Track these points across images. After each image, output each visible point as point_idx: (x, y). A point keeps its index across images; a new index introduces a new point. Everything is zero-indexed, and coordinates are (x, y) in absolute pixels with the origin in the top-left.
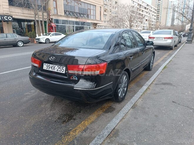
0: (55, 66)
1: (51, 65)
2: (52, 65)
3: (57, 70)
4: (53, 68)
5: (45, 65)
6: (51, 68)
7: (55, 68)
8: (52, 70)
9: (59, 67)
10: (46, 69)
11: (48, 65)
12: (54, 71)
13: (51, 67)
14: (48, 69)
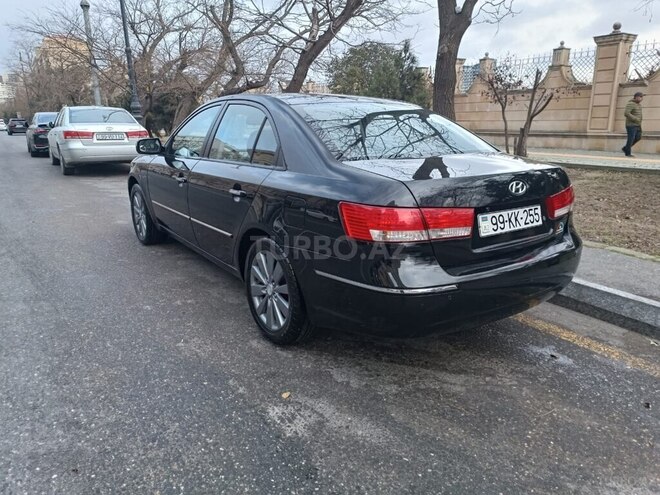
0: (516, 211)
1: (505, 213)
2: (510, 212)
3: (526, 224)
4: (513, 219)
5: (485, 219)
6: (507, 224)
7: (519, 218)
8: (513, 229)
9: (527, 209)
10: (494, 233)
11: (497, 215)
12: (518, 227)
13: (506, 219)
14: (499, 231)
